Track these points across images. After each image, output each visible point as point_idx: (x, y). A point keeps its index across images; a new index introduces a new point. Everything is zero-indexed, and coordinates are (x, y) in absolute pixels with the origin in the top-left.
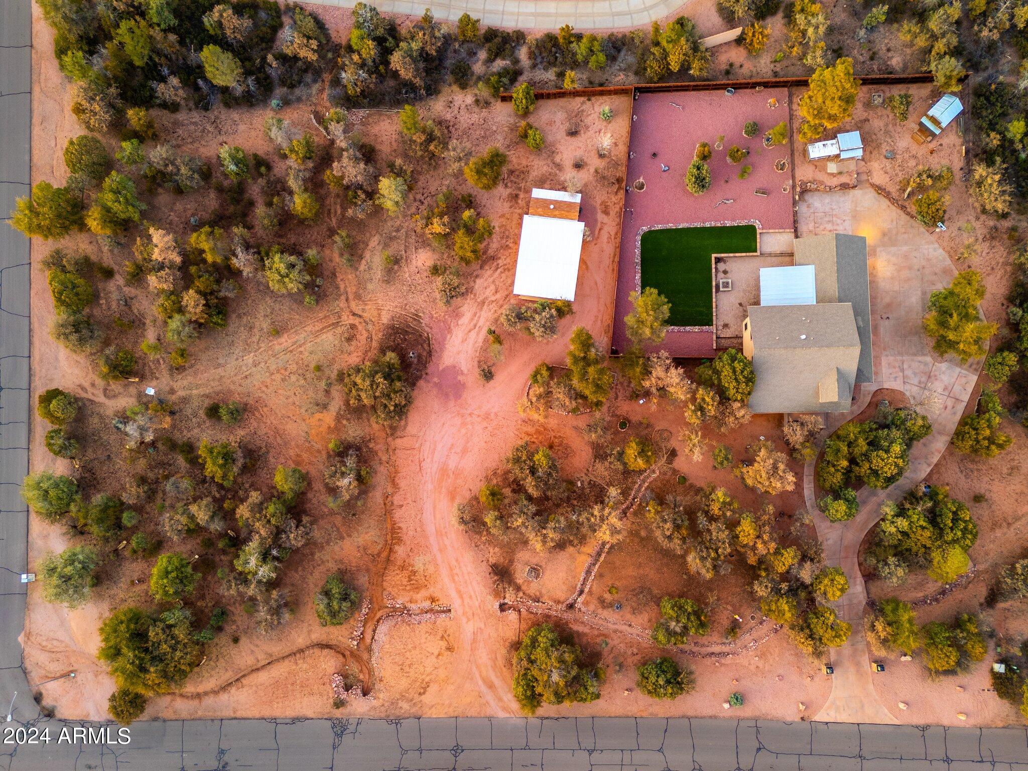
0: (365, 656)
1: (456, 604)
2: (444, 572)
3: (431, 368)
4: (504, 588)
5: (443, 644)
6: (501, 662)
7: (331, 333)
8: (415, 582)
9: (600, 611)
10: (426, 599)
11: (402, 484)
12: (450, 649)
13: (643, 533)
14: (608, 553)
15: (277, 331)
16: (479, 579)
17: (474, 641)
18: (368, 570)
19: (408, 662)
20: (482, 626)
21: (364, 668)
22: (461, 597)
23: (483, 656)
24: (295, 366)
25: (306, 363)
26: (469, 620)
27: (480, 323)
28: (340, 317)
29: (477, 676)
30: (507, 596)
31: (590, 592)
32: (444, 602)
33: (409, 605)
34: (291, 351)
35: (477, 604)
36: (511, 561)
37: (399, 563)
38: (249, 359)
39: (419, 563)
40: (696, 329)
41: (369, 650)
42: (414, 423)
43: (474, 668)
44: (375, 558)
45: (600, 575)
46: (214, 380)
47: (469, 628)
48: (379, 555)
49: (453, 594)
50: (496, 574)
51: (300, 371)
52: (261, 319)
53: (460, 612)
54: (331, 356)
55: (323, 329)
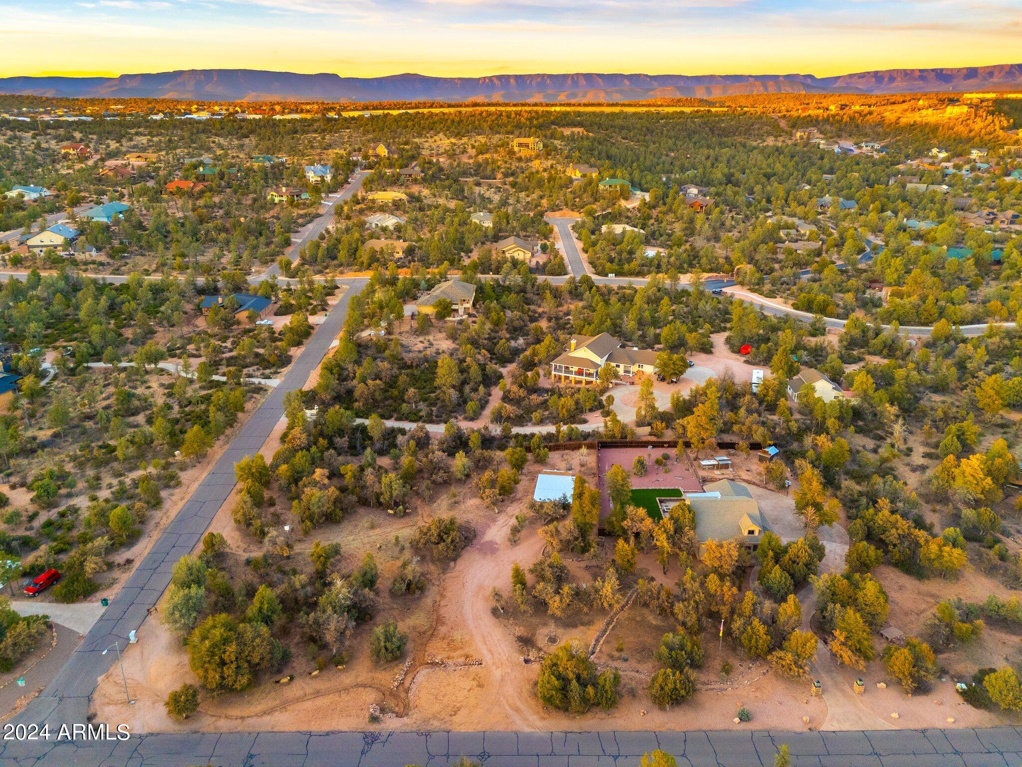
0: (403, 695)
1: (487, 658)
2: (478, 640)
3: (475, 542)
4: (528, 651)
5: (475, 683)
6: (526, 694)
7: (409, 528)
8: (452, 645)
9: (610, 662)
10: (461, 656)
11: (448, 594)
12: (480, 686)
13: (638, 619)
14: (612, 629)
16: (507, 643)
17: (502, 680)
18: (414, 641)
19: (442, 694)
20: (509, 671)
21: (400, 703)
22: (492, 654)
23: (510, 690)
24: (381, 541)
25: (389, 540)
26: (498, 668)
28: (416, 523)
29: (504, 702)
30: (531, 654)
31: (600, 651)
32: (477, 656)
33: (445, 661)
34: (380, 535)
35: (505, 658)
36: (533, 635)
37: (441, 635)
39: (457, 635)
41: (407, 691)
42: (461, 564)
43: (502, 698)
44: (422, 634)
45: (607, 642)
47: (497, 674)
48: (424, 633)
49: (485, 652)
50: (520, 641)
51: (384, 543)
52: (364, 523)
53: (490, 662)
55: (404, 527)
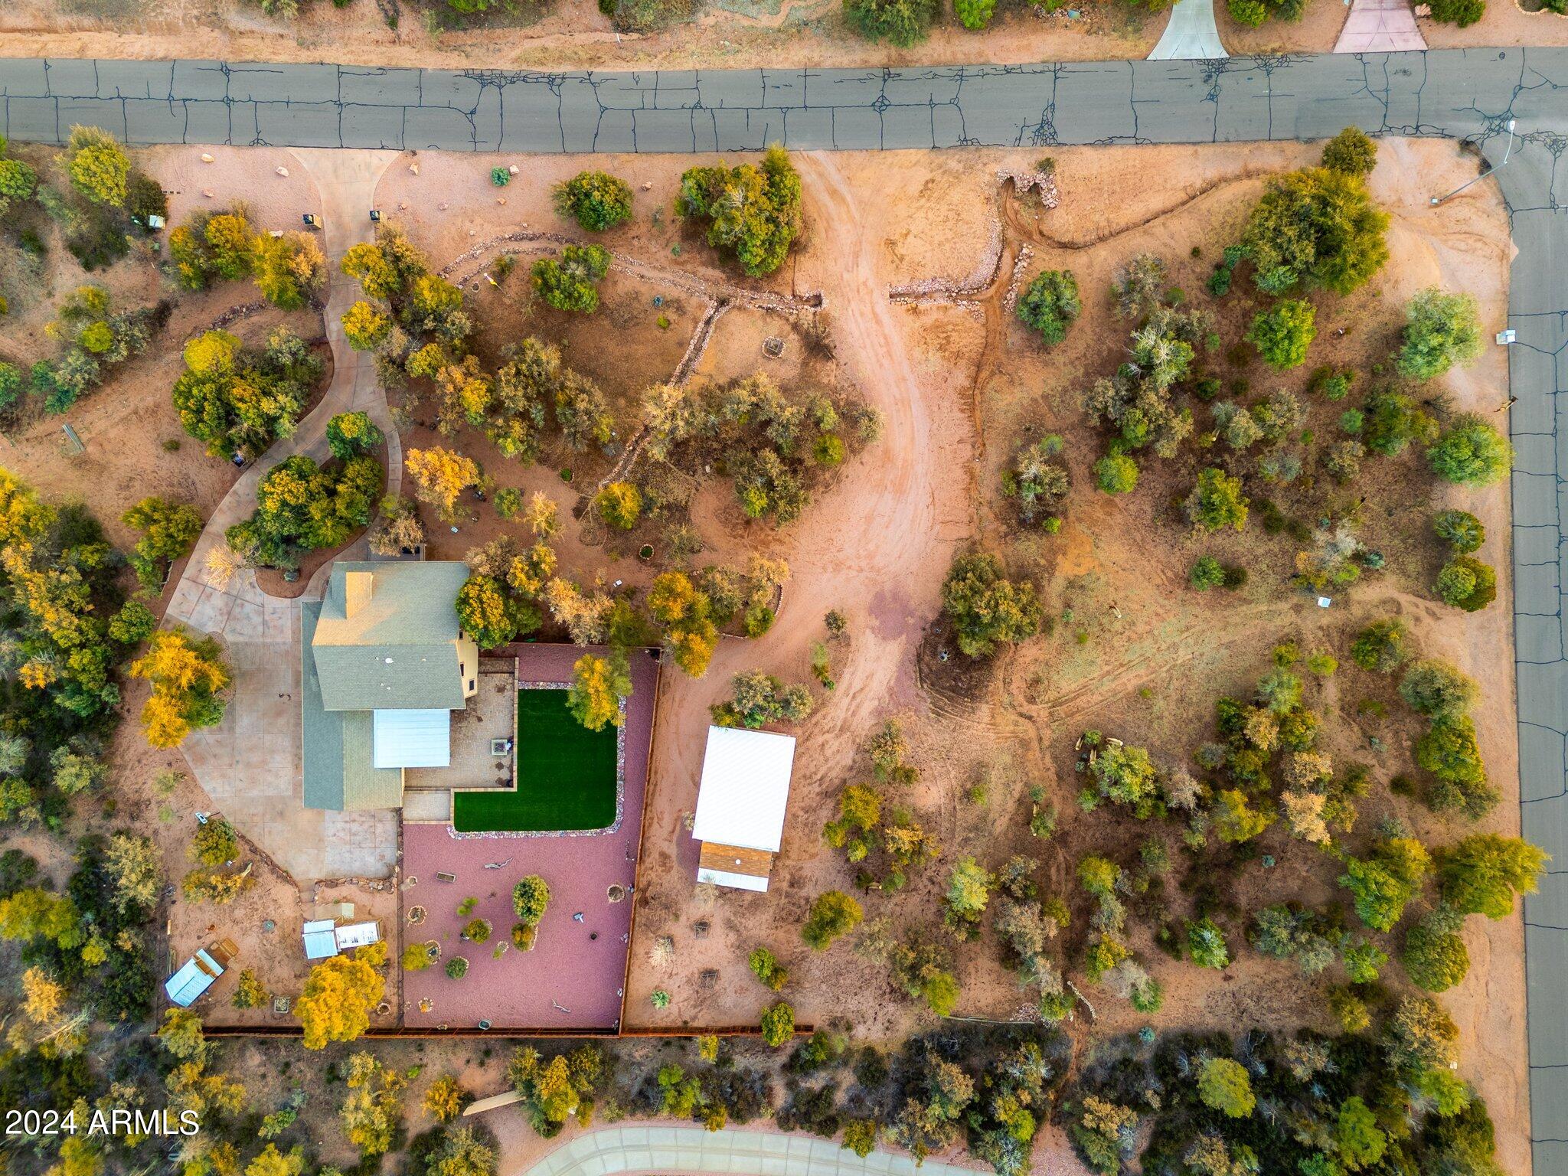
0: (1011, 234)
1: (882, 305)
2: (899, 349)
3: (918, 637)
4: (815, 327)
5: (900, 250)
6: (820, 226)
7: (1063, 692)
8: (940, 336)
9: (683, 296)
10: (925, 312)
11: (958, 473)
12: (891, 243)
13: (622, 402)
14: (671, 376)
15: (1142, 695)
16: (850, 340)
17: (856, 255)
18: (1008, 352)
19: (950, 224)
20: (846, 276)
21: (1013, 217)
22: (875, 315)
23: (845, 234)
24: (1116, 644)
25: (1100, 648)
26: (865, 284)
27: (847, 700)
28: (1051, 714)
29: (853, 207)
30: (811, 317)
31: (696, 322)
32: (900, 308)
33: (950, 304)
34: (1122, 665)
35: (853, 304)
36: (805, 364)
37: (963, 362)
38: (1183, 655)
39: (935, 361)
40: (541, 686)
41: (1005, 242)
42: (941, 561)
43: (857, 217)
44: (999, 370)
45: (682, 344)
46: (1236, 625)
47: (865, 271)
48: (993, 374)
49: (886, 319)
50: (827, 347)
51: (1108, 635)
52: (1166, 713)
53: (876, 295)
54: (1063, 657)
55: (1075, 698)
